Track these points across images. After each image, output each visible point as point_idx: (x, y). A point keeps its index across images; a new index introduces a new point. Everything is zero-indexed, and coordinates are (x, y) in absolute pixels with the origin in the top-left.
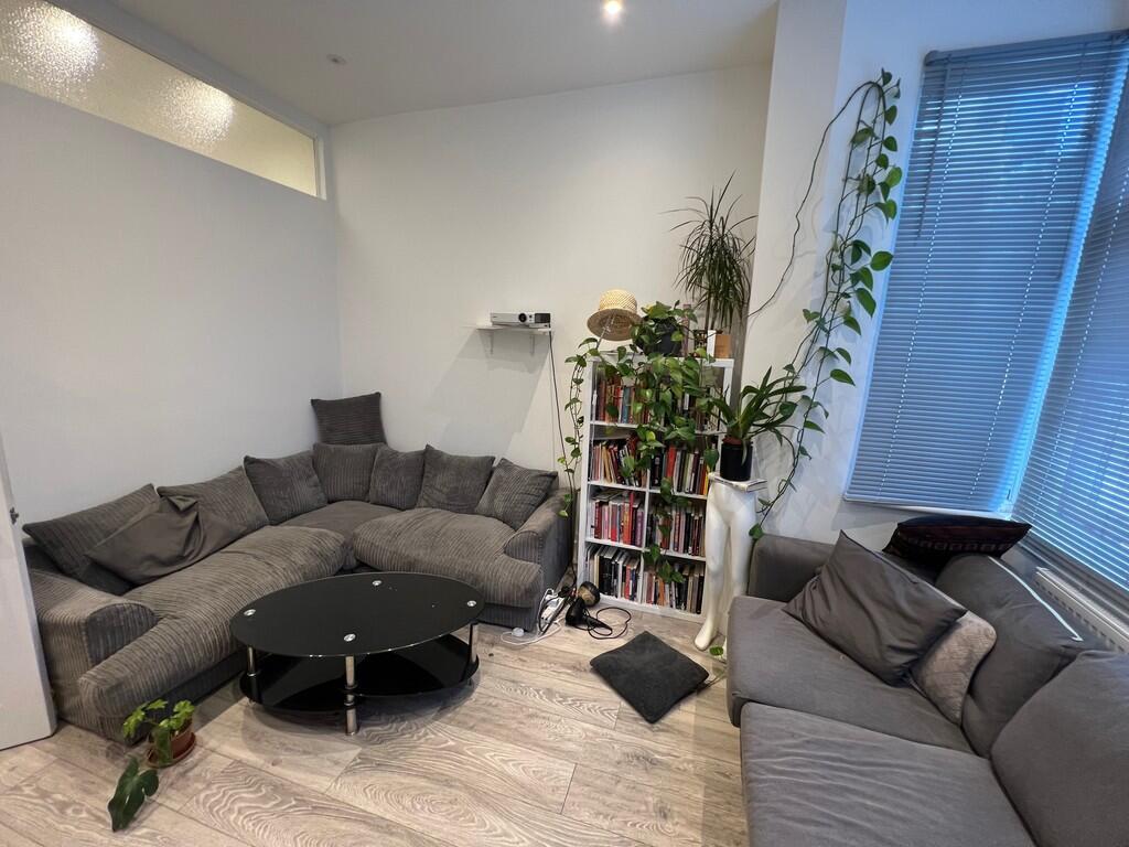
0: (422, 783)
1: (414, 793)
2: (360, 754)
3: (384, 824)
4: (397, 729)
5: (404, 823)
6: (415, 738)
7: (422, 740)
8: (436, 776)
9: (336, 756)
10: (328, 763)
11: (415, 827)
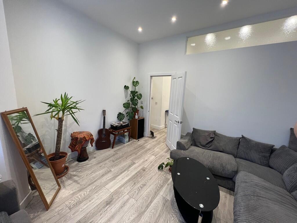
0: (157, 215)
1: (155, 213)
2: (168, 200)
3: (149, 206)
4: (176, 209)
5: (148, 210)
6: (172, 214)
7: (171, 216)
8: (158, 219)
9: (169, 195)
10: (167, 194)
11: (146, 213)
